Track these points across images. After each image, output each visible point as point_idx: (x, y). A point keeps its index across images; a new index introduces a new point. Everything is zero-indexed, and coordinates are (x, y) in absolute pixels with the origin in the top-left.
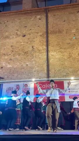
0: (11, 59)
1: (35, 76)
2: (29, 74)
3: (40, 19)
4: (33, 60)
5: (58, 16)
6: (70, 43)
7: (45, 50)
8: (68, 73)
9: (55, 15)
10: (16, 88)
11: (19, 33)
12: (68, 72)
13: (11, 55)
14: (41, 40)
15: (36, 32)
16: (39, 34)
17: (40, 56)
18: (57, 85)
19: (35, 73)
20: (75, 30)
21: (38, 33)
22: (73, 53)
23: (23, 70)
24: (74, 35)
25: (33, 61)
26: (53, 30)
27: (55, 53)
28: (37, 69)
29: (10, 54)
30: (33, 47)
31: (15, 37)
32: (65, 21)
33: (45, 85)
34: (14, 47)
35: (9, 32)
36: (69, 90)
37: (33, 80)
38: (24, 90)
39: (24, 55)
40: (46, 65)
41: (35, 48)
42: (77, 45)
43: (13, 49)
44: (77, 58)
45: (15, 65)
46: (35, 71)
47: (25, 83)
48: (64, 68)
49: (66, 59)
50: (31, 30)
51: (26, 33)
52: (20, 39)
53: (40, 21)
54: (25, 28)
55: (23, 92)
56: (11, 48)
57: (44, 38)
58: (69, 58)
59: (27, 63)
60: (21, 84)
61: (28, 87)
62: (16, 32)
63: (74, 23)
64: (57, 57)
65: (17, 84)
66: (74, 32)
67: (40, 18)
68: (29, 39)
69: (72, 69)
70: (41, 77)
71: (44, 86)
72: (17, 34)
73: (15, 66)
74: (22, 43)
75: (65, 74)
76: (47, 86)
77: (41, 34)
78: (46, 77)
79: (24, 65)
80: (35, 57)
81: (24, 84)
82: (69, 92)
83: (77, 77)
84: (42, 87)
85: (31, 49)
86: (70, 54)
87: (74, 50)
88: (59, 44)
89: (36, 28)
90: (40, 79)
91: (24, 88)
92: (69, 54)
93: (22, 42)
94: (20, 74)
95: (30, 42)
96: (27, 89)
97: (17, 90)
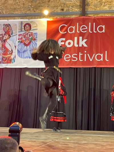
10: (4, 33)
18: (104, 27)
33: (74, 28)
37: (46, 12)
38: (24, 39)
47: (26, 21)
55: (21, 42)
61: (34, 32)
65: (5, 21)
70: (64, 4)
71: (71, 30)
76: (79, 30)
78: (78, 4)
81: (22, 22)
84: (67, 31)
91: (22, 33)
96: (30, 36)
97: (6, 37)
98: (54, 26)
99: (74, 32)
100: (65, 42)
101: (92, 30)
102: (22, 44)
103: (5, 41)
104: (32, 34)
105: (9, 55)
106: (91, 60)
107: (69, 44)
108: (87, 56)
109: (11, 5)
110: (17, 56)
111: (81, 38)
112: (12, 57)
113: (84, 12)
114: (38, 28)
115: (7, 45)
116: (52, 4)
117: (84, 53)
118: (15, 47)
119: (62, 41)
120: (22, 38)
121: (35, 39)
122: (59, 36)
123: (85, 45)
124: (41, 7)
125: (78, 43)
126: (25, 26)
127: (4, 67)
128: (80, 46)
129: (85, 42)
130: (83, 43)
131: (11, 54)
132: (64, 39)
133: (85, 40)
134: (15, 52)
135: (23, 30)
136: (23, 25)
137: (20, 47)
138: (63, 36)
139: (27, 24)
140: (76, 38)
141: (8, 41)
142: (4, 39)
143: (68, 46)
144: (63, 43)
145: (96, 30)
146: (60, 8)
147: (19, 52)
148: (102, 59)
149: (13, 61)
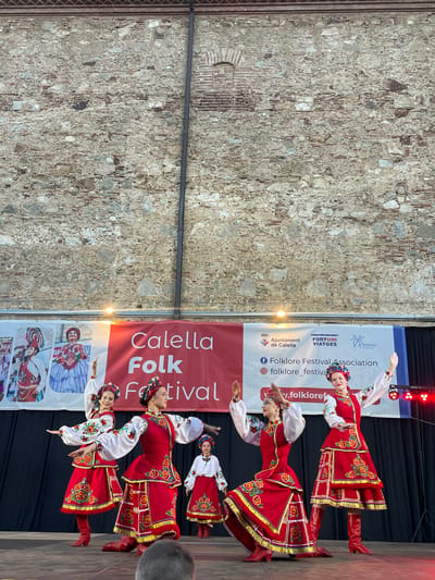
0: (10, 210)
1: (116, 292)
2: (93, 285)
3: (159, 36)
4: (113, 218)
5: (243, 31)
6: (283, 158)
7: (173, 180)
8: (266, 291)
9: (229, 26)
10: (26, 344)
11: (56, 88)
12: (267, 285)
13: (14, 187)
14: (159, 132)
15: (137, 91)
16: (151, 105)
17: (146, 206)
18: (211, 340)
19: (121, 279)
20: (310, 99)
21: (146, 99)
22: (292, 203)
23: (64, 262)
24: (307, 122)
25: (113, 224)
26: (212, 91)
27: (217, 196)
28: (128, 261)
29: (8, 186)
30: (116, 161)
31: (37, 107)
32: (270, 56)
33: (159, 339)
34: (30, 155)
35: (13, 80)
36: (262, 366)
37: (109, 310)
38: (65, 356)
39: (74, 194)
40: (170, 247)
41: (125, 164)
42: (312, 169)
43: (23, 161)
44: (309, 224)
45: (29, 237)
46: (119, 272)
47: (70, 323)
48: (248, 266)
49: (261, 225)
50: (113, 79)
51: (90, 92)
52: (60, 116)
53: (158, 44)
54: (87, 68)
55: (59, 362)
56: (13, 155)
57: (169, 124)
58: (275, 223)
59: (87, 234)
60: (51, 327)
62: (44, 82)
63: (307, 68)
64: (223, 214)
65: (33, 323)
66: (306, 108)
67: (160, 31)
68: (101, 121)
69: (285, 271)
70: (143, 298)
71: (154, 342)
72: (46, 94)
73: (29, 242)
74: (70, 139)
75: (251, 293)
76: (168, 344)
77: (159, 105)
78: (169, 299)
79: (72, 242)
80: (123, 207)
81: (63, 325)
82: (264, 371)
83: (300, 310)
84: (146, 343)
85: (107, 167)
86: (280, 204)
87: (300, 192)
88: (238, 159)
89: (137, 74)
90: (140, 307)
91: (62, 345)
92: (277, 205)
93: (66, 134)
94: (52, 280)
95: (106, 137)
96: (76, 351)
97: (30, 351)
98: (124, 335)
99: (158, 346)
100: (142, 363)
101: (191, 344)
102: (61, 366)
103: (27, 359)
104: (80, 348)
105: (33, 386)
106: (188, 398)
107: (150, 367)
108: (181, 390)
109: (46, 294)
110: (48, 388)
111: (171, 357)
112: (39, 389)
113: (177, 315)
114: (93, 337)
115: (30, 367)
116: (122, 297)
117: (175, 385)
118: (47, 370)
119: (136, 363)
120: (60, 354)
121: (85, 358)
122: (131, 352)
123: (179, 371)
124: (100, 302)
125: (166, 367)
126: (67, 333)
127: (22, 408)
128: (170, 371)
129: (179, 366)
130: (174, 366)
131: (38, 383)
132: (140, 359)
133: (179, 362)
134: (45, 381)
135: (65, 339)
136: (65, 331)
137: (56, 372)
138: (138, 353)
139: (73, 329)
140: (162, 358)
141: (33, 358)
142: (26, 354)
143: (148, 372)
144: (138, 366)
145: (198, 345)
146: (135, 303)
147: (52, 379)
148: (207, 397)
149: (39, 397)
